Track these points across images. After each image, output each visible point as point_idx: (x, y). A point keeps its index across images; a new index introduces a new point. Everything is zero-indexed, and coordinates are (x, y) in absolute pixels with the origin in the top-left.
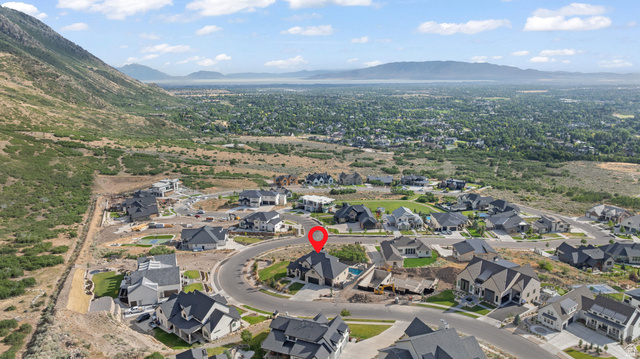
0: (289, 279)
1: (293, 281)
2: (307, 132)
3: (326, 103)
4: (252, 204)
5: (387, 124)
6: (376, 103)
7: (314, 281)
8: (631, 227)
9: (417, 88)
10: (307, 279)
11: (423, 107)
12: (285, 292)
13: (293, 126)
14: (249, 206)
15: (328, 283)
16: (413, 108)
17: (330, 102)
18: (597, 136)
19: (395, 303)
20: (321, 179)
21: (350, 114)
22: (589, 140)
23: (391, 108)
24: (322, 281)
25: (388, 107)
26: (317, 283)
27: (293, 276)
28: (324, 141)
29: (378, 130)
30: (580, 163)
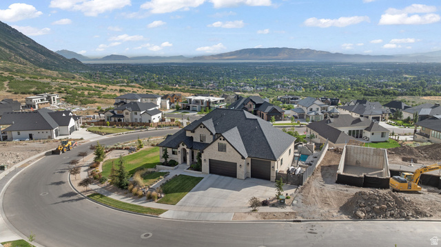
0: (165, 169)
1: (173, 172)
2: (188, 85)
7: (224, 171)
10: (205, 166)
12: (150, 198)
15: (260, 173)
18: (402, 84)
24: (243, 169)
26: (234, 175)
27: (173, 163)
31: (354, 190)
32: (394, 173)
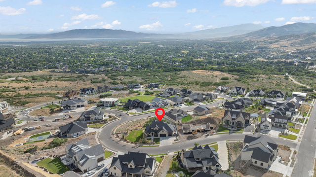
0: (150, 138)
1: (153, 138)
2: (45, 68)
3: (46, 52)
4: (72, 108)
5: (88, 61)
6: (74, 51)
7: (163, 136)
8: (234, 93)
9: (91, 42)
10: (159, 135)
11: (100, 52)
12: (154, 144)
13: (34, 65)
14: (70, 109)
15: (170, 135)
16: (95, 52)
17: (48, 51)
18: (182, 60)
19: (208, 135)
20: (90, 91)
21: (64, 57)
22: (181, 62)
23: (84, 53)
25: (83, 53)
26: (166, 136)
27: (150, 136)
28: (61, 72)
29: (86, 64)
30: (185, 71)
31: (188, 135)
32: (193, 131)
